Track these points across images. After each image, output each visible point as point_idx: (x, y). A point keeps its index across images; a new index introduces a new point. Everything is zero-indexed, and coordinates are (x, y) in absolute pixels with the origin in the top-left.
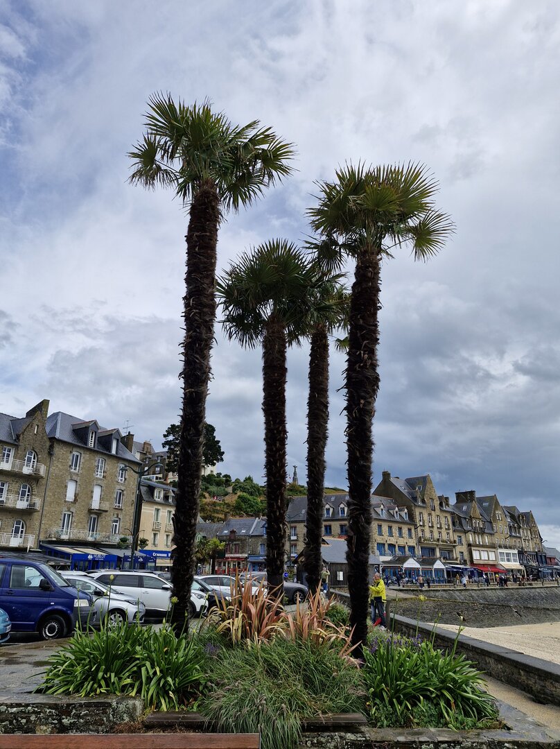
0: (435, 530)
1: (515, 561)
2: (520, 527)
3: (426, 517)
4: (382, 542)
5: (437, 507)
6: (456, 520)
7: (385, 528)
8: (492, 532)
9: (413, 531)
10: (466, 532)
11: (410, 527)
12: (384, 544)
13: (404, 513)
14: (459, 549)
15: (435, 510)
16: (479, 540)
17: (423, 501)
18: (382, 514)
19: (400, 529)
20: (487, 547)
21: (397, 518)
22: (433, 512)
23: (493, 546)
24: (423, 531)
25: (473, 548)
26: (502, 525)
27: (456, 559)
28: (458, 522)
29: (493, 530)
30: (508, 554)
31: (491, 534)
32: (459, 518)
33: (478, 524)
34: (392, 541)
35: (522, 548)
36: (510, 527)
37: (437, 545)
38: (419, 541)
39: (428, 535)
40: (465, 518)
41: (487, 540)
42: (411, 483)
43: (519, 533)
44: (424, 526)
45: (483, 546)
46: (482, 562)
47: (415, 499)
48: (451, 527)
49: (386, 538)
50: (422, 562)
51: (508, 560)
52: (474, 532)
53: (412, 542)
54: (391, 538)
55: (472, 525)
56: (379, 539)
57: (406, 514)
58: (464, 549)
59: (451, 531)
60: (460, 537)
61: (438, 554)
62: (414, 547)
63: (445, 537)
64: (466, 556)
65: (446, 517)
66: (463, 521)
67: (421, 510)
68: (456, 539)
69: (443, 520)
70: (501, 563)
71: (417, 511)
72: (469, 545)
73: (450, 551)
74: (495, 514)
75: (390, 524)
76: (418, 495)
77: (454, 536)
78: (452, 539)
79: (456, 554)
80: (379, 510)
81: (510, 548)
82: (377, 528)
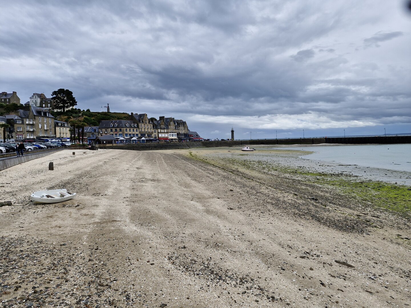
0: (146, 129)
1: (175, 136)
2: (179, 126)
3: (143, 125)
5: (148, 123)
7: (128, 129)
9: (138, 130)
10: (157, 129)
11: (137, 129)
12: (128, 134)
13: (136, 125)
14: (154, 134)
15: (146, 124)
16: (162, 131)
17: (143, 121)
19: (133, 129)
20: (165, 133)
21: (133, 127)
23: (167, 133)
24: (141, 130)
25: (160, 133)
26: (173, 126)
27: (153, 137)
28: (155, 126)
29: (168, 128)
30: (172, 135)
33: (163, 126)
34: (130, 133)
35: (179, 133)
36: (176, 127)
37: (146, 133)
38: (140, 133)
39: (143, 130)
40: (158, 125)
41: (166, 131)
42: (141, 116)
43: (179, 128)
44: (142, 128)
45: (163, 133)
46: (162, 137)
47: (140, 121)
48: (152, 128)
49: (128, 132)
51: (173, 136)
52: (161, 129)
53: (137, 133)
55: (160, 127)
56: (126, 133)
58: (156, 134)
59: (152, 129)
60: (155, 130)
61: (146, 136)
63: (149, 130)
64: (157, 136)
67: (141, 124)
69: (149, 126)
70: (169, 137)
71: (140, 124)
72: (158, 133)
73: (151, 135)
74: (170, 123)
75: (130, 128)
76: (141, 119)
77: (153, 130)
78: (152, 131)
79: (153, 135)
80: (127, 125)
81: (175, 133)
82: (125, 130)
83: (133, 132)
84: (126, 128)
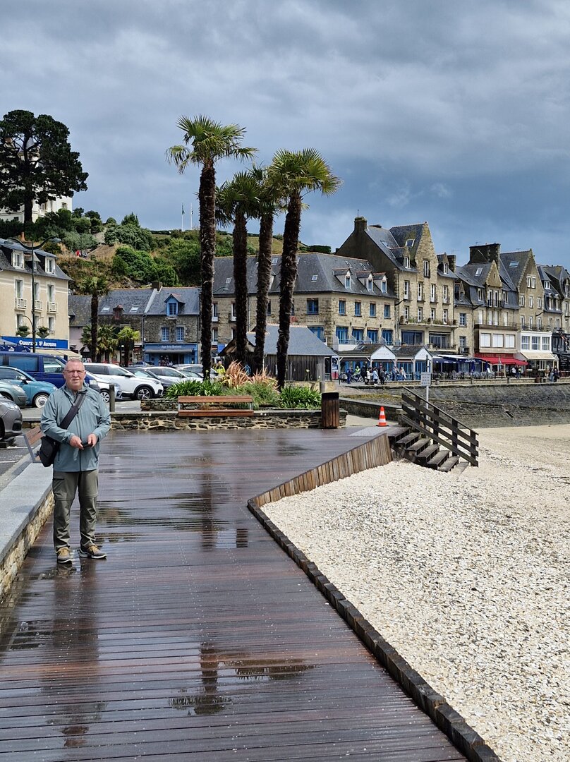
0: (427, 307)
1: (545, 348)
2: (562, 298)
4: (345, 325)
5: (434, 272)
6: (462, 290)
7: (350, 305)
8: (515, 307)
9: (392, 308)
10: (473, 308)
11: (388, 302)
12: (347, 328)
13: (382, 282)
14: (459, 332)
15: (429, 277)
16: (493, 319)
17: (413, 264)
18: (348, 284)
19: (373, 306)
20: (504, 328)
21: (370, 290)
22: (426, 279)
23: (514, 328)
24: (407, 308)
25: (481, 331)
26: (533, 297)
27: (454, 347)
28: (465, 293)
29: (518, 303)
30: (535, 339)
31: (514, 310)
32: (467, 287)
33: (496, 295)
34: (359, 323)
35: (561, 330)
36: (547, 299)
37: (427, 328)
38: (400, 323)
39: (414, 313)
40: (476, 288)
41: (506, 318)
42: (399, 235)
43: (560, 307)
44: (409, 300)
45: (497, 328)
46: (492, 351)
47: (400, 261)
48: (451, 301)
49: (350, 320)
50: (400, 352)
51: (535, 347)
52: (487, 308)
53: (389, 325)
54: (359, 319)
55: (485, 297)
56: (340, 321)
57: (384, 283)
58: (468, 332)
59: (451, 308)
60: (464, 315)
61: (426, 340)
62: (391, 331)
63: (440, 315)
64: (470, 343)
65: (446, 287)
66: (472, 291)
67: (408, 277)
68: (458, 317)
69: (440, 291)
70: (522, 351)
71: (402, 280)
72: (477, 327)
73: (446, 336)
74: (525, 278)
75: (358, 299)
76: (406, 254)
77: (453, 314)
78: (451, 319)
79: (455, 340)
80: (343, 280)
81: (541, 329)
82: (338, 306)
83: (371, 319)
84: (343, 297)
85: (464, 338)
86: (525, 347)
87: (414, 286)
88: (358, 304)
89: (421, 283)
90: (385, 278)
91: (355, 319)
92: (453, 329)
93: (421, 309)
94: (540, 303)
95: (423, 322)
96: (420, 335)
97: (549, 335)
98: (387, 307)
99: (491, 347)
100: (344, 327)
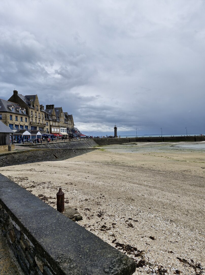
0: (38, 119)
1: (65, 132)
2: (68, 120)
4: (12, 123)
5: (39, 110)
6: (46, 116)
7: (14, 117)
9: (28, 119)
10: (50, 121)
11: (26, 117)
12: (13, 125)
15: (38, 111)
16: (54, 124)
17: (33, 106)
18: (13, 110)
19: (22, 118)
20: (57, 127)
21: (20, 113)
23: (59, 127)
24: (32, 119)
25: (52, 127)
26: (62, 119)
27: (45, 131)
29: (59, 120)
30: (63, 130)
31: (59, 122)
33: (55, 118)
35: (68, 127)
36: (65, 120)
37: (38, 126)
38: (30, 124)
39: (34, 121)
41: (57, 124)
42: (28, 98)
43: (68, 122)
44: (33, 117)
45: (55, 126)
47: (29, 105)
48: (44, 118)
49: (14, 122)
50: (31, 133)
52: (53, 121)
53: (27, 124)
54: (17, 122)
55: (52, 118)
56: (10, 122)
57: (25, 111)
58: (49, 127)
60: (47, 122)
61: (38, 129)
62: (28, 126)
63: (41, 122)
64: (49, 130)
65: (42, 114)
66: (49, 116)
67: (32, 110)
69: (41, 116)
71: (30, 110)
73: (43, 128)
74: (61, 114)
75: (17, 115)
76: (31, 103)
78: (44, 123)
79: (45, 129)
80: (11, 108)
81: (64, 127)
82: (10, 117)
83: (21, 122)
84: (11, 114)
85: (47, 129)
86: (62, 132)
87: (34, 113)
88: (17, 117)
89: (36, 112)
90: (25, 110)
91: (16, 122)
92: (45, 126)
93: (36, 120)
94: (64, 121)
95: (37, 124)
96: (36, 128)
97: (66, 129)
98: (26, 119)
99: (54, 131)
100: (12, 124)
